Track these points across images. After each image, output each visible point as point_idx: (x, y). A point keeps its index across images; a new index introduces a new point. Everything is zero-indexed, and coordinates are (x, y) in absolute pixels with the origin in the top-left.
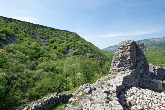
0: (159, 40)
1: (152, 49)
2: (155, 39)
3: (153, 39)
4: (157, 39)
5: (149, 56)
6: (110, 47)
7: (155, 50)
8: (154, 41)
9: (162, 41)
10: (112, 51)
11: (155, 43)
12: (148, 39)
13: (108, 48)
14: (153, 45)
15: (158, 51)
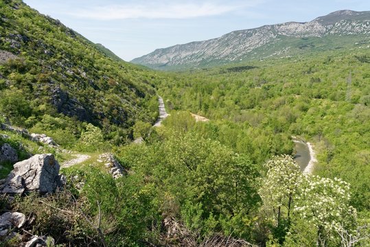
0: (301, 29)
1: (281, 55)
2: (292, 27)
3: (286, 24)
4: (296, 26)
5: (269, 76)
6: (157, 51)
7: (289, 59)
8: (289, 30)
9: (308, 33)
10: (165, 65)
11: (290, 38)
12: (273, 26)
13: (153, 54)
14: (284, 45)
15: (297, 62)
